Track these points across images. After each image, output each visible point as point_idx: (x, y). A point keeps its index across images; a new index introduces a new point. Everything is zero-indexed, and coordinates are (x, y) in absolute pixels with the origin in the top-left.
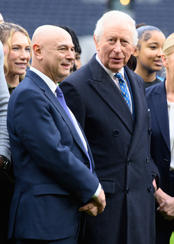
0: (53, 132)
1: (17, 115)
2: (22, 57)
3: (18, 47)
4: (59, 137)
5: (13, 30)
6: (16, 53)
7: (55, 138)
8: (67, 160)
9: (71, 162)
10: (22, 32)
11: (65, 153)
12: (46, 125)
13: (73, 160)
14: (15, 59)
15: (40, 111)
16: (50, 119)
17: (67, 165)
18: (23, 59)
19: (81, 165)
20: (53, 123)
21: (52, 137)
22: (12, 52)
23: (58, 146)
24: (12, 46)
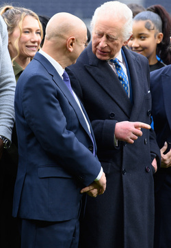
0: (59, 119)
1: (26, 99)
2: (32, 40)
3: (29, 31)
4: (65, 123)
5: (24, 14)
6: (27, 37)
7: (61, 123)
8: (71, 146)
9: (75, 148)
10: (33, 16)
11: (70, 139)
12: (53, 111)
13: (78, 145)
14: (26, 42)
15: (47, 97)
16: (57, 105)
17: (71, 151)
18: (34, 42)
19: (85, 150)
20: (59, 109)
21: (58, 123)
22: (23, 35)
23: (64, 132)
24: (23, 29)
